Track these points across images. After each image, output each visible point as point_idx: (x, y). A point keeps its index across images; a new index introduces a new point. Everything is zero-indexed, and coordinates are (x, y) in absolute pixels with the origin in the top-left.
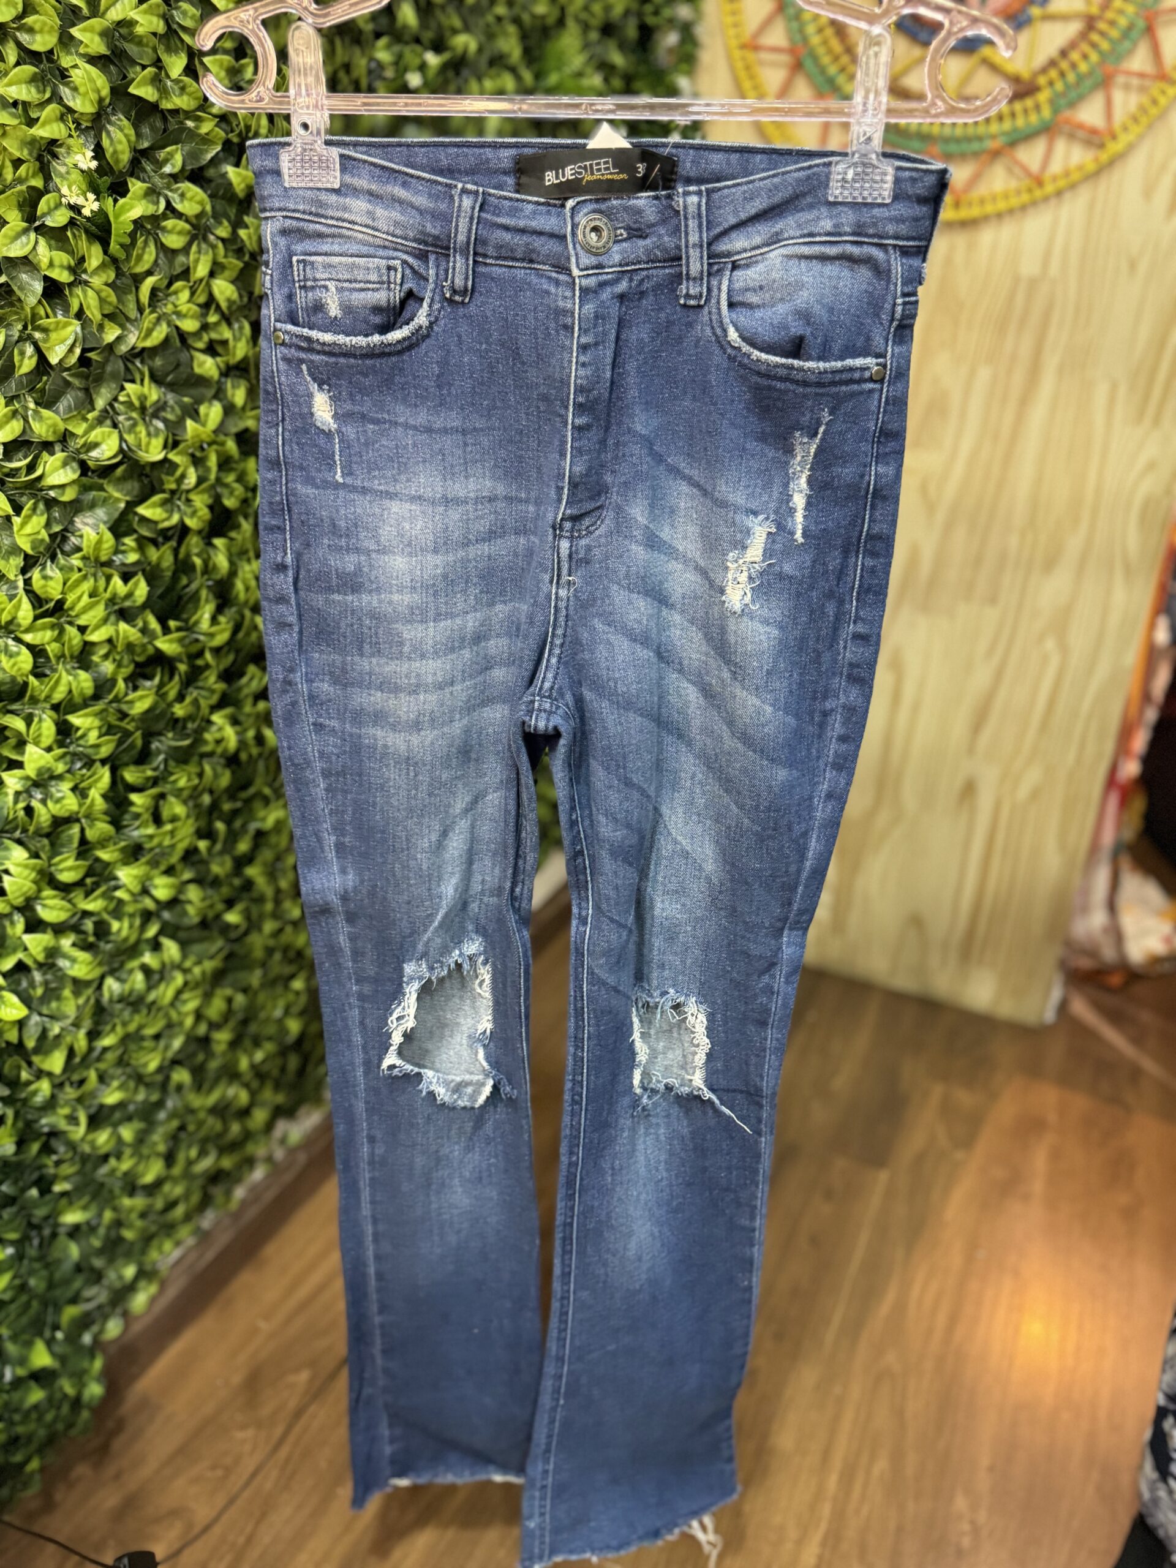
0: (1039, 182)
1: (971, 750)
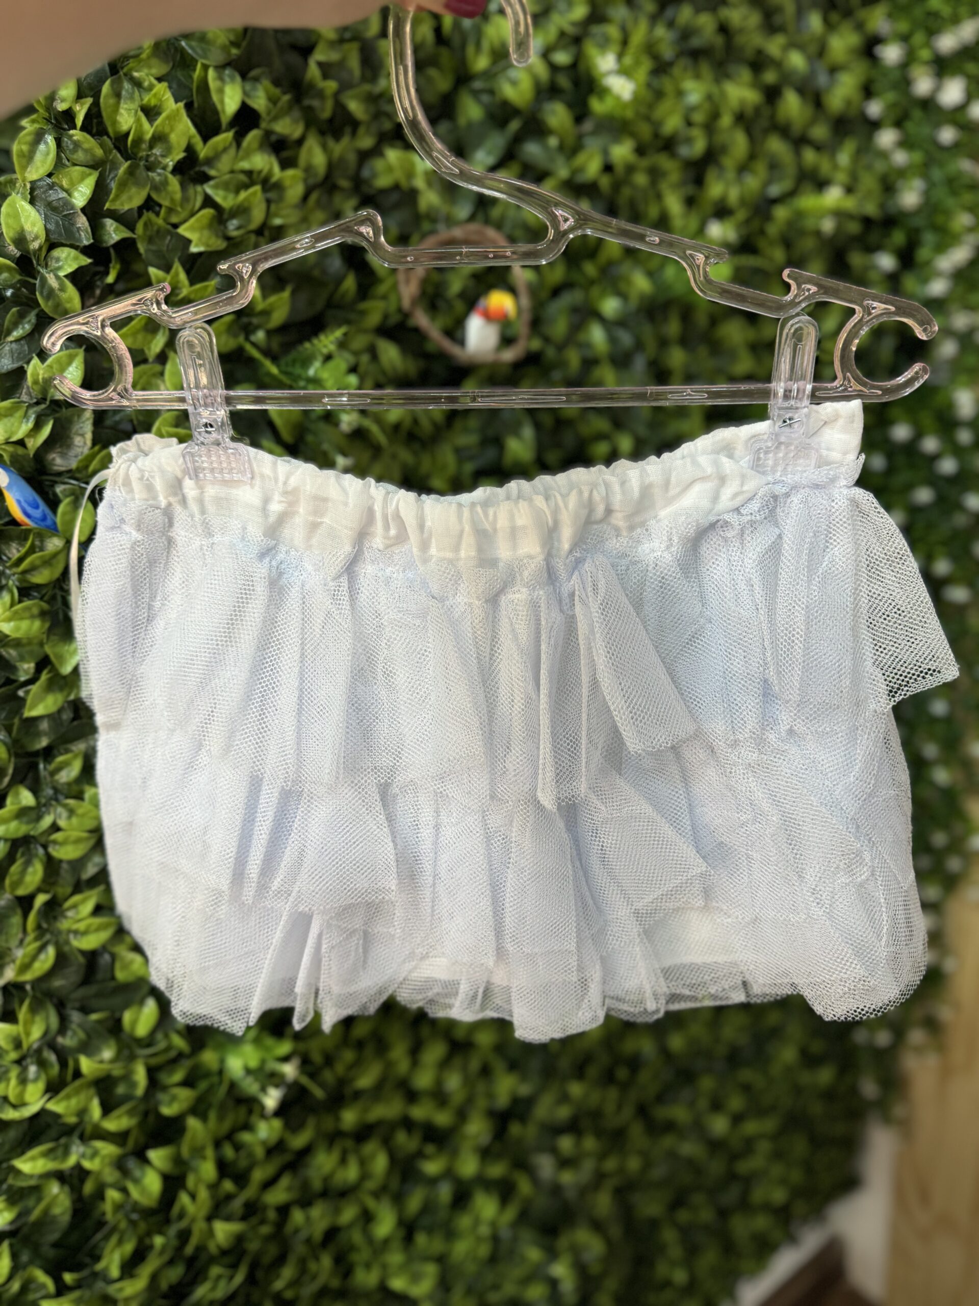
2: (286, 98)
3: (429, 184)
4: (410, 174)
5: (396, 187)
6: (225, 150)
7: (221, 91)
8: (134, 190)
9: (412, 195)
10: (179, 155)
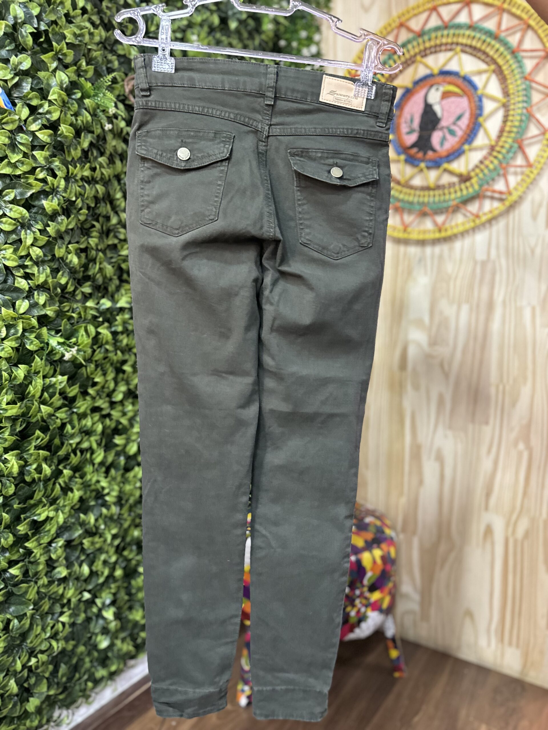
0: (478, 217)
1: (487, 508)
6: (79, 16)
8: (53, 15)
10: (66, 12)
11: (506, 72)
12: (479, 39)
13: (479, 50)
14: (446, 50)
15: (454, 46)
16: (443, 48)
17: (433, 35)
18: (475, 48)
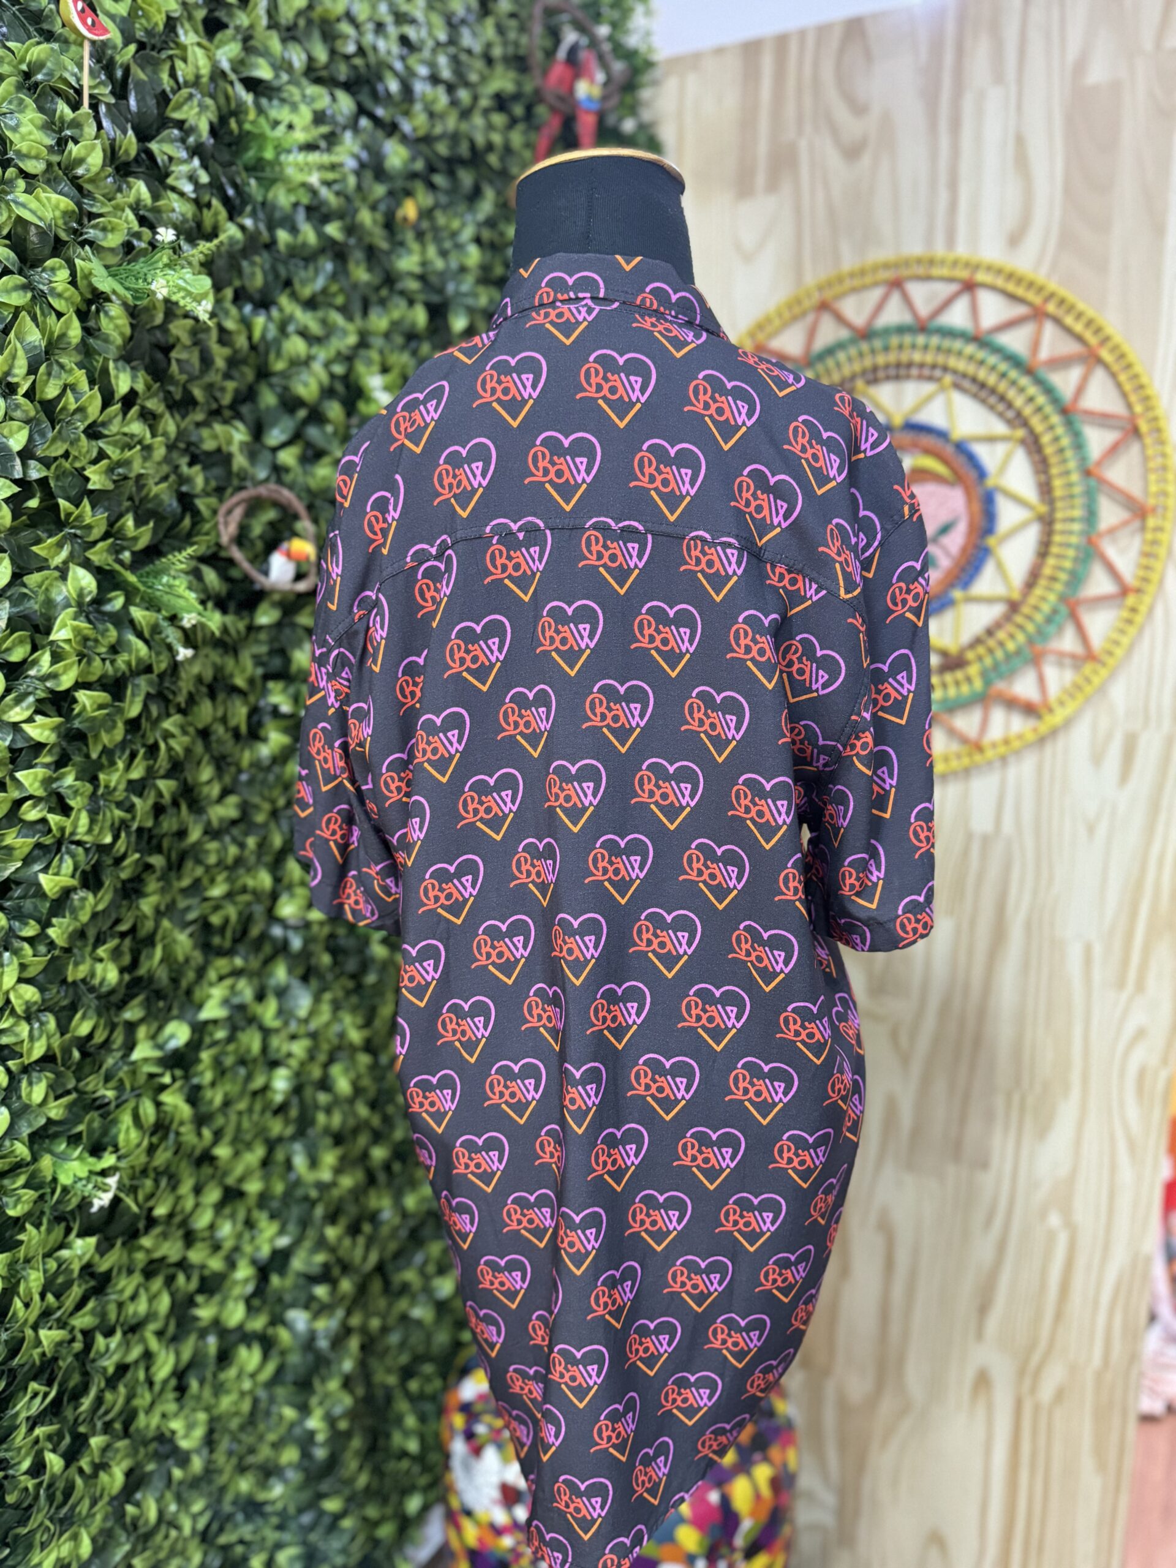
0: (978, 747)
1: (980, 1335)
2: (158, 385)
3: (241, 450)
4: (229, 441)
5: (219, 450)
6: (115, 417)
7: (117, 377)
8: (59, 443)
9: (228, 458)
10: (89, 422)
11: (1049, 450)
12: (993, 368)
13: (993, 391)
14: (921, 377)
15: (938, 373)
16: (914, 372)
17: (894, 341)
18: (983, 385)
